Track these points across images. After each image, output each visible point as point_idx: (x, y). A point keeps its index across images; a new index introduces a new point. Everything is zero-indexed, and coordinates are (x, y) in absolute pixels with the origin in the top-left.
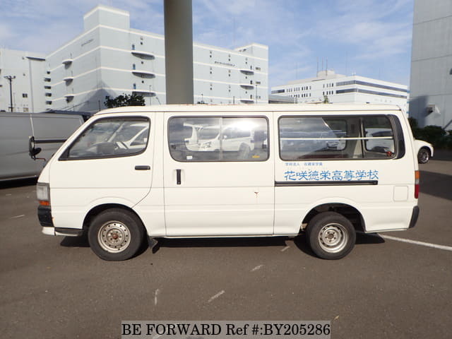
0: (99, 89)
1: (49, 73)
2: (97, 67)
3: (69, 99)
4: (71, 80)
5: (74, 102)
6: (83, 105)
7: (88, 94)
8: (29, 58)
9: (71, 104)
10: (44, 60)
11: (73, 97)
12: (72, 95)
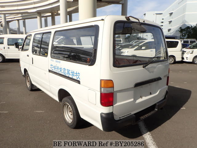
0: (183, 24)
1: (163, 19)
2: (183, 13)
3: (169, 30)
4: (171, 21)
5: (171, 31)
6: (174, 32)
7: (178, 27)
8: (156, 14)
9: (170, 32)
10: (162, 14)
11: (171, 29)
12: (170, 28)
